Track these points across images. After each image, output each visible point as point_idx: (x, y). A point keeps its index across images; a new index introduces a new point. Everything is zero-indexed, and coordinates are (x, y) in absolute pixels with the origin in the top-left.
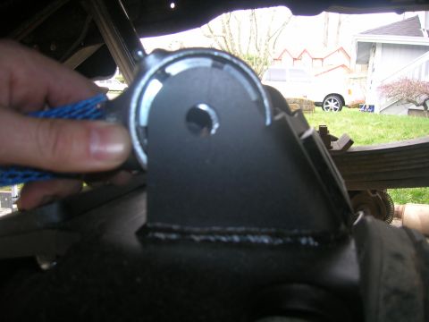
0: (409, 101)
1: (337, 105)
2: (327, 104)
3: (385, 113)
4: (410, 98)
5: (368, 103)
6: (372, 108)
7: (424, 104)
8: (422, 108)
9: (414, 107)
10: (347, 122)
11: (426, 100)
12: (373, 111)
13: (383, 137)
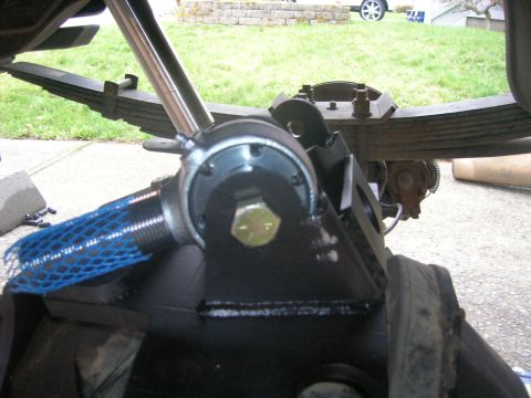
0: (468, 8)
1: (378, 10)
2: (366, 8)
3: (437, 22)
4: (469, 4)
5: (417, 9)
6: (422, 14)
7: (486, 12)
8: (483, 16)
9: (473, 14)
10: (389, 36)
11: (488, 8)
12: (422, 20)
13: (434, 57)
